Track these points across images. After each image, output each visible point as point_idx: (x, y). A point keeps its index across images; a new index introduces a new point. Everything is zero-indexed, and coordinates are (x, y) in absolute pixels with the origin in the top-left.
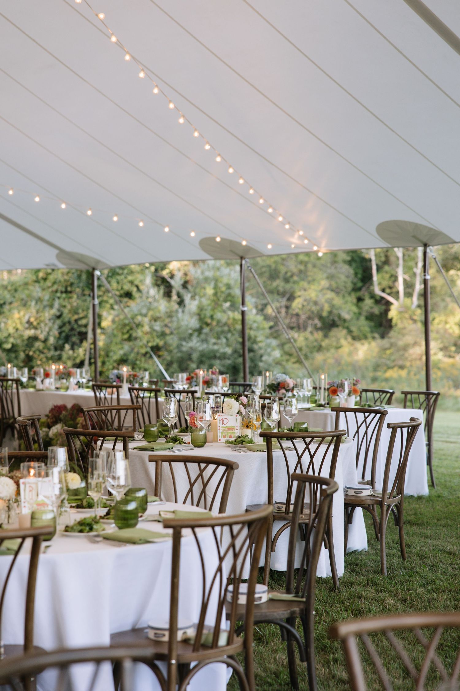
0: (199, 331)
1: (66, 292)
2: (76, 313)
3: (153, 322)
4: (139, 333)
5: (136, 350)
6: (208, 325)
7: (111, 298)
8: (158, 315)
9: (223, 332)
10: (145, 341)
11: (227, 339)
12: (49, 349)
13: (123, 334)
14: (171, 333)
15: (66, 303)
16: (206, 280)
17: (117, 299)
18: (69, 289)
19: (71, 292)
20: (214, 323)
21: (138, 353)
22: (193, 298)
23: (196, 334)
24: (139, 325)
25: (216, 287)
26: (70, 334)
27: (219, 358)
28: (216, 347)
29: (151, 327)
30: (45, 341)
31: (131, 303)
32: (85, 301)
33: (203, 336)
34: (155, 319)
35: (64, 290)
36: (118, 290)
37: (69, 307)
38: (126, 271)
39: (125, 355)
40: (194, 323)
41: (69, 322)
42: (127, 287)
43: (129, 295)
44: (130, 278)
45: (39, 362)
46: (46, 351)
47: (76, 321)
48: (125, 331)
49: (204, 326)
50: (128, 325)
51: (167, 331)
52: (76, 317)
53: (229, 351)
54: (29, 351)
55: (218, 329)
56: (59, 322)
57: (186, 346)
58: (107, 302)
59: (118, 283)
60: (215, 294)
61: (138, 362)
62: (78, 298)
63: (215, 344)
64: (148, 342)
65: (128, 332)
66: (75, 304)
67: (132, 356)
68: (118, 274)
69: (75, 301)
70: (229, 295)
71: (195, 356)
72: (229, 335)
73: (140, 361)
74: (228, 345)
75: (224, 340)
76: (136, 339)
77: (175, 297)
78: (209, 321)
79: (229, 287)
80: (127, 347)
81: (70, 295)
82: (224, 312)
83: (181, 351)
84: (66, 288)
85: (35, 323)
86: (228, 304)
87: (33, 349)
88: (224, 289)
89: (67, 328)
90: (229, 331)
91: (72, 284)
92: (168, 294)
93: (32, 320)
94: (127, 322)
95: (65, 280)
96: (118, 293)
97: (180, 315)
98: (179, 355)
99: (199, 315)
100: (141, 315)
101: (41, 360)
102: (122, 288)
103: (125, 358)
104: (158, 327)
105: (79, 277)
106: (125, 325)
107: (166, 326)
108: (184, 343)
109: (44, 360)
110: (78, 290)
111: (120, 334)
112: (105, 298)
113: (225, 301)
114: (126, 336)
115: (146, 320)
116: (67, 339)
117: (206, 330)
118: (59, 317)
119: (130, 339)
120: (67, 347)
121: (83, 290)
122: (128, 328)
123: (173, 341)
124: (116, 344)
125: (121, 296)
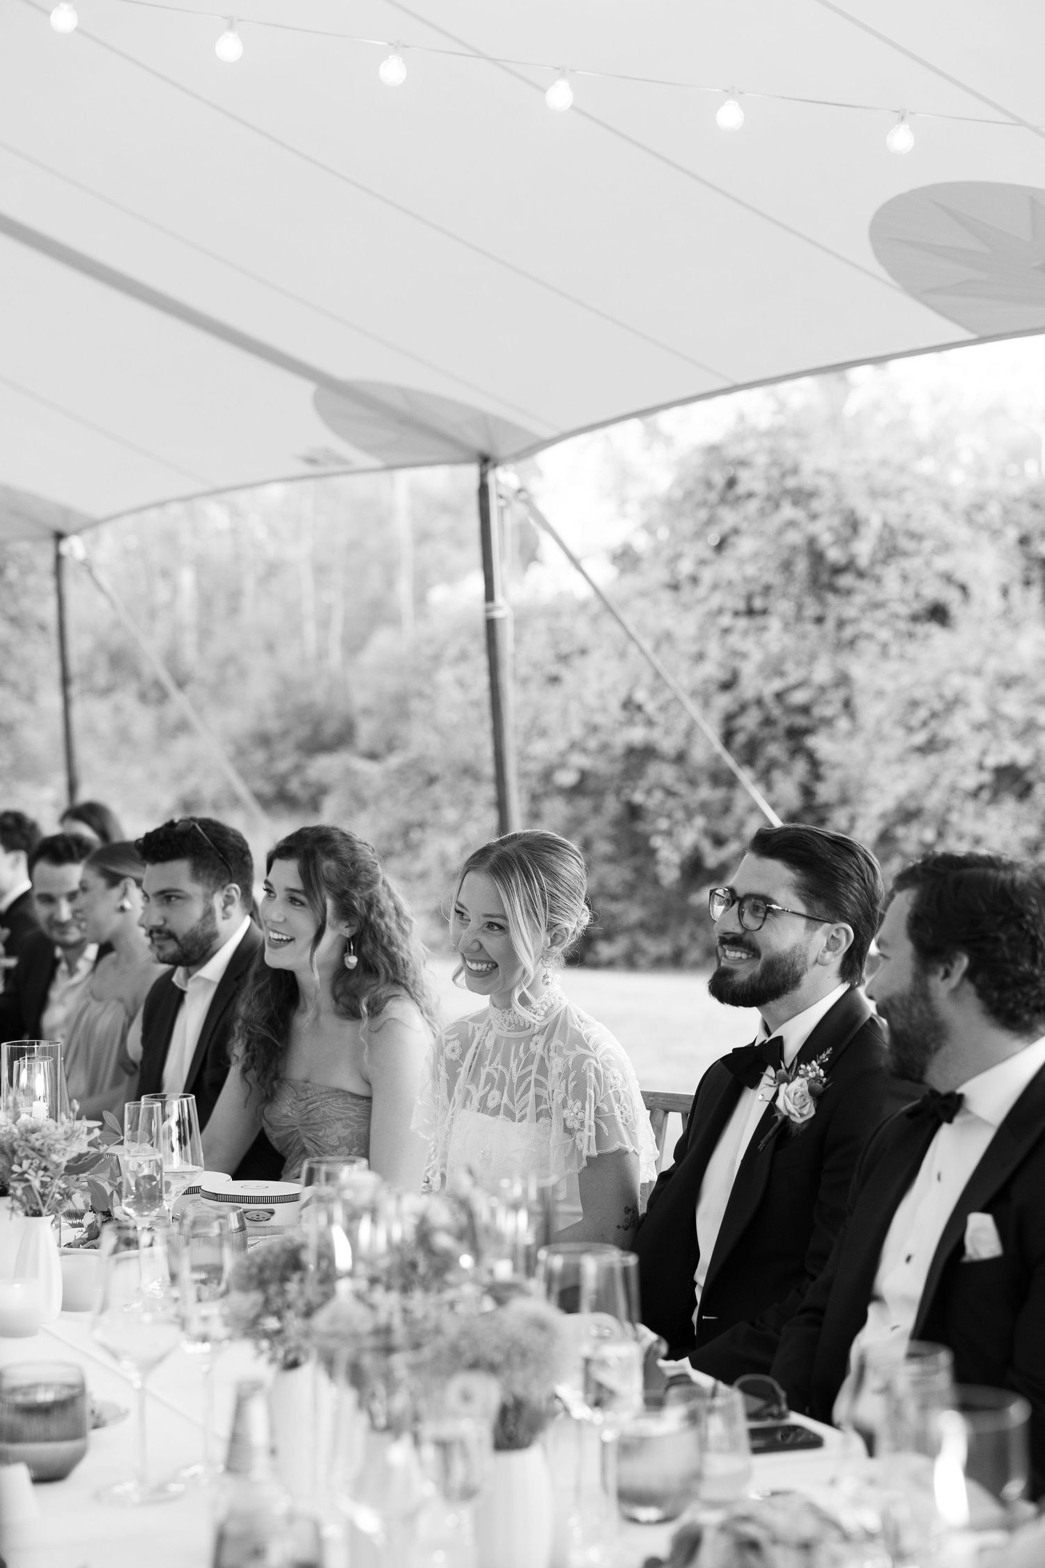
1: (750, 612)
2: (781, 674)
3: (1000, 691)
4: (958, 726)
5: (945, 780)
7: (882, 624)
8: (1014, 669)
10: (973, 753)
12: (693, 783)
13: (910, 730)
15: (748, 645)
17: (903, 626)
18: (758, 603)
19: (764, 612)
21: (953, 789)
24: (955, 703)
26: (761, 735)
30: (680, 758)
32: (804, 636)
34: (1008, 683)
35: (741, 605)
36: (903, 601)
37: (757, 656)
38: (928, 545)
39: (912, 795)
41: (759, 702)
42: (933, 591)
43: (938, 614)
44: (942, 563)
45: (663, 824)
46: (682, 789)
47: (779, 696)
48: (915, 721)
52: (777, 685)
54: (634, 790)
56: (724, 702)
58: (869, 637)
59: (905, 578)
61: (954, 817)
62: (786, 627)
64: (984, 753)
65: (925, 724)
66: (775, 648)
67: (933, 801)
68: (905, 554)
69: (775, 635)
73: (961, 811)
76: (948, 744)
80: (917, 771)
81: (759, 621)
84: (749, 598)
85: (650, 708)
87: (644, 784)
89: (751, 721)
91: (767, 590)
93: (641, 696)
94: (919, 693)
95: (746, 580)
96: (904, 610)
100: (964, 671)
101: (669, 816)
102: (917, 595)
103: (912, 805)
104: (1014, 706)
105: (787, 566)
106: (914, 704)
109: (680, 815)
110: (784, 606)
111: (900, 733)
112: (866, 626)
114: (920, 738)
115: (976, 689)
116: (752, 751)
118: (727, 685)
119: (930, 747)
121: (800, 607)
122: (923, 713)
124: (888, 762)
125: (915, 618)
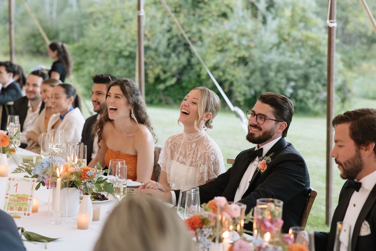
0: (278, 45)
1: (176, 12)
3: (241, 38)
4: (229, 46)
5: (226, 60)
6: (285, 40)
7: (210, 17)
8: (245, 31)
9: (297, 47)
10: (233, 53)
11: (300, 52)
12: (159, 56)
13: (217, 46)
14: (256, 47)
16: (286, 5)
17: (215, 18)
18: (178, 9)
19: (179, 12)
20: (291, 40)
21: (228, 62)
22: (274, 18)
23: (275, 48)
24: (230, 40)
25: (293, 10)
26: (177, 45)
27: (294, 69)
28: (290, 60)
29: (239, 42)
30: (156, 50)
31: (226, 22)
32: (190, 19)
33: (281, 50)
34: (243, 35)
35: (173, 10)
36: (215, 11)
39: (218, 63)
40: (274, 39)
41: (177, 36)
42: (224, 9)
43: (224, 15)
44: (226, 2)
46: (156, 58)
47: (182, 35)
48: (218, 43)
49: (282, 41)
50: (222, 39)
51: (252, 45)
53: (301, 62)
55: (294, 44)
56: (168, 35)
57: (267, 58)
58: (207, 20)
59: (216, 5)
60: (292, 16)
61: (228, 70)
62: (185, 16)
63: (291, 57)
64: (237, 53)
65: (221, 45)
66: (182, 21)
67: (223, 65)
69: (182, 18)
70: (304, 17)
71: (274, 67)
72: (302, 50)
74: (301, 58)
75: (298, 54)
76: (227, 50)
77: (260, 18)
78: (286, 37)
79: (304, 10)
80: (219, 57)
81: (178, 14)
82: (299, 30)
83: (262, 62)
84: (175, 8)
86: (302, 25)
88: (299, 11)
89: (174, 41)
90: (303, 46)
91: (180, 6)
92: (255, 16)
93: (147, 32)
94: (220, 36)
96: (216, 14)
97: (263, 32)
98: (260, 65)
99: (278, 32)
100: (232, 31)
101: (152, 65)
102: (219, 10)
103: (217, 66)
104: (244, 41)
106: (218, 39)
107: (252, 41)
108: (265, 56)
109: (155, 65)
110: (185, 11)
111: (214, 46)
112: (206, 17)
113: (301, 21)
114: (219, 48)
115: (235, 36)
116: (174, 49)
117: (283, 45)
118: (169, 31)
119: (222, 51)
120: (173, 55)
121: (189, 11)
122: (220, 42)
123: (256, 53)
124: (211, 54)
125: (219, 16)
